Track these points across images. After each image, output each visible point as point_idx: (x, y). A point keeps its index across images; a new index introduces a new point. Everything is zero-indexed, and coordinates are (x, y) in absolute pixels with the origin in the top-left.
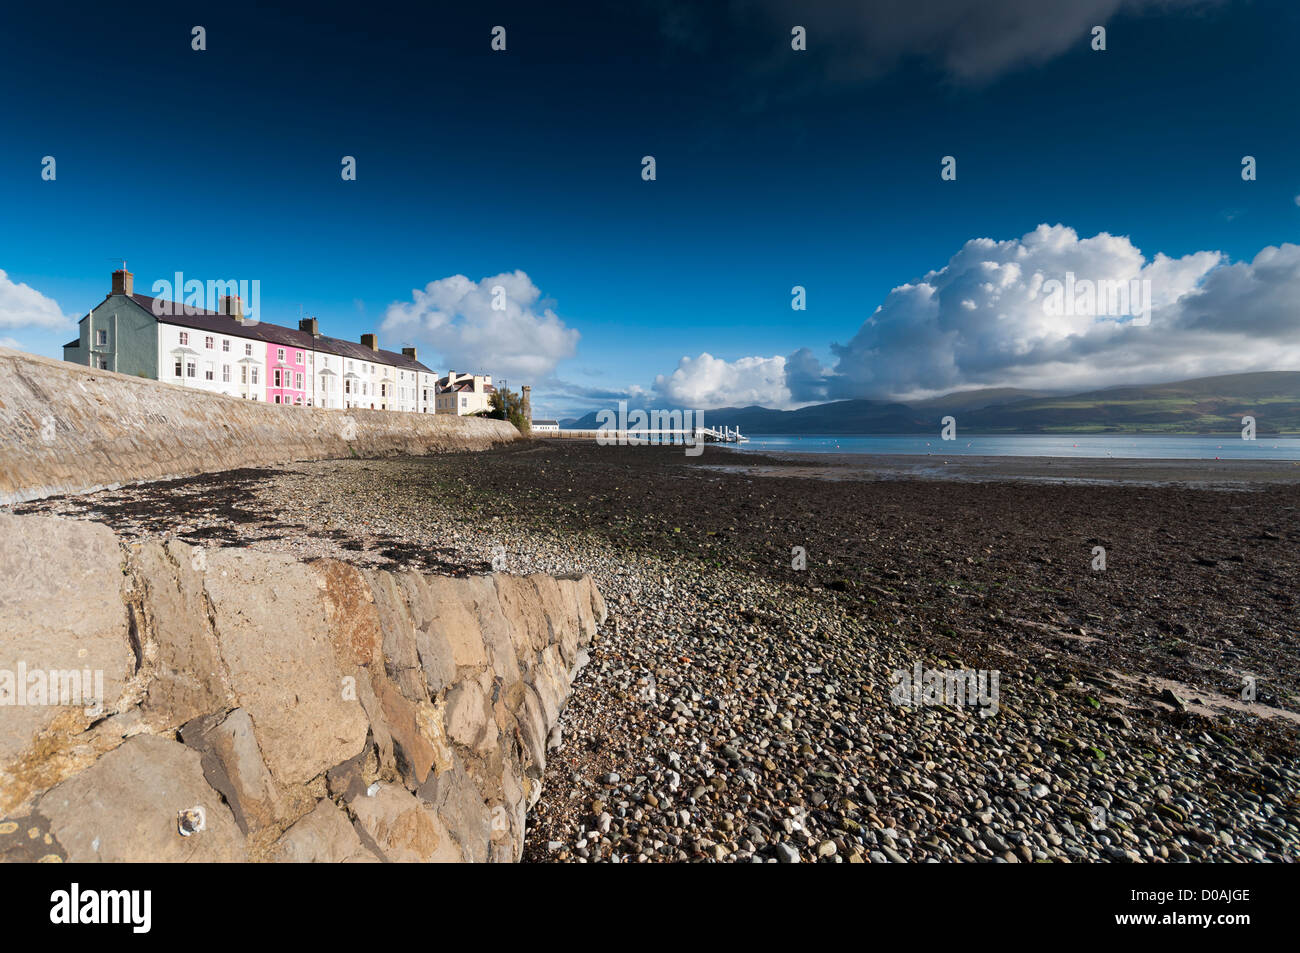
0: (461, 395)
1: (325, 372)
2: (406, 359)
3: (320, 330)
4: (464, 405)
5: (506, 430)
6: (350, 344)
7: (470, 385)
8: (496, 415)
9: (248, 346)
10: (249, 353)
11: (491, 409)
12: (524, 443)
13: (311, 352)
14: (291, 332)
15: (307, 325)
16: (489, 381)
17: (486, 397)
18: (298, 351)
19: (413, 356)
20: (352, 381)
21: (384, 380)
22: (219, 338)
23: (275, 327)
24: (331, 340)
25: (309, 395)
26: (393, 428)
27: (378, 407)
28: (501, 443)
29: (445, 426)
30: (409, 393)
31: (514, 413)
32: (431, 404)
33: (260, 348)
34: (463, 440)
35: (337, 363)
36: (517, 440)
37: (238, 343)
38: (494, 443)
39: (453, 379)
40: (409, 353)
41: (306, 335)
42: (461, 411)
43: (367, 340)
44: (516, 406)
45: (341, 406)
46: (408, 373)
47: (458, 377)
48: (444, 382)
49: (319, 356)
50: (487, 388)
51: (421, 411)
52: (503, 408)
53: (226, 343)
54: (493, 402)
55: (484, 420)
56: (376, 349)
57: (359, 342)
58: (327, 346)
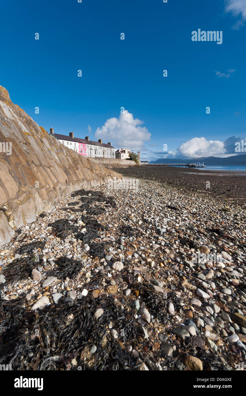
0: (122, 154)
1: (91, 149)
2: (108, 145)
3: (89, 139)
4: (123, 157)
5: (133, 163)
6: (96, 142)
7: (124, 152)
8: (131, 159)
9: (75, 144)
10: (75, 145)
11: (129, 158)
12: (137, 166)
13: (87, 145)
14: (83, 140)
15: (87, 138)
16: (129, 150)
17: (128, 155)
18: (85, 144)
19: (110, 144)
20: (96, 151)
21: (104, 151)
22: (70, 142)
23: (80, 139)
24: (92, 141)
25: (87, 155)
26: (105, 162)
27: (102, 157)
28: (131, 166)
29: (117, 162)
30: (109, 154)
31: (135, 159)
32: (115, 157)
33: (77, 144)
34: (121, 165)
35: (93, 147)
36: (135, 166)
37: (73, 143)
38: (129, 166)
39: (120, 150)
40: (109, 144)
41: (86, 141)
42: (122, 158)
43: (100, 141)
44: (136, 157)
45: (94, 157)
46: (109, 149)
47: (121, 149)
48: (118, 151)
49: (89, 145)
50: (128, 152)
51: (112, 158)
52: (132, 157)
53: (71, 143)
54: (130, 156)
55: (127, 160)
56: (102, 143)
57: (98, 141)
58: (91, 143)
